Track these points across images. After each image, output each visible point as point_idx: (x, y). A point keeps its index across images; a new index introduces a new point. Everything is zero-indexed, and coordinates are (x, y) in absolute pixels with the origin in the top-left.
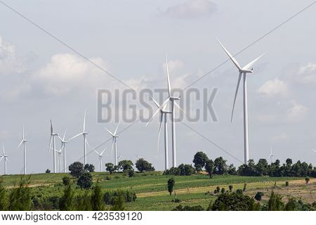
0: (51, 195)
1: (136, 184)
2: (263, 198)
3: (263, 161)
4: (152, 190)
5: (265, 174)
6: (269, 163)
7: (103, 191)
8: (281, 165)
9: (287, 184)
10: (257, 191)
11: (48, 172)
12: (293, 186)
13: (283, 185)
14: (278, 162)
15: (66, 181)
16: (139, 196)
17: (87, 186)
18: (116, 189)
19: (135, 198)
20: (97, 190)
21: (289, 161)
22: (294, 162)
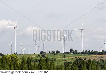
0: (36, 59)
1: (56, 56)
2: (86, 60)
3: (86, 51)
4: (60, 58)
5: (87, 54)
6: (88, 51)
7: (48, 58)
8: (91, 52)
9: (92, 56)
10: (85, 58)
11: (35, 53)
12: (93, 57)
13: (91, 56)
14: (90, 51)
15: (39, 56)
16: (56, 59)
17: (44, 57)
18: (51, 58)
19: (56, 60)
20: (47, 58)
21: (93, 51)
22: (94, 51)
